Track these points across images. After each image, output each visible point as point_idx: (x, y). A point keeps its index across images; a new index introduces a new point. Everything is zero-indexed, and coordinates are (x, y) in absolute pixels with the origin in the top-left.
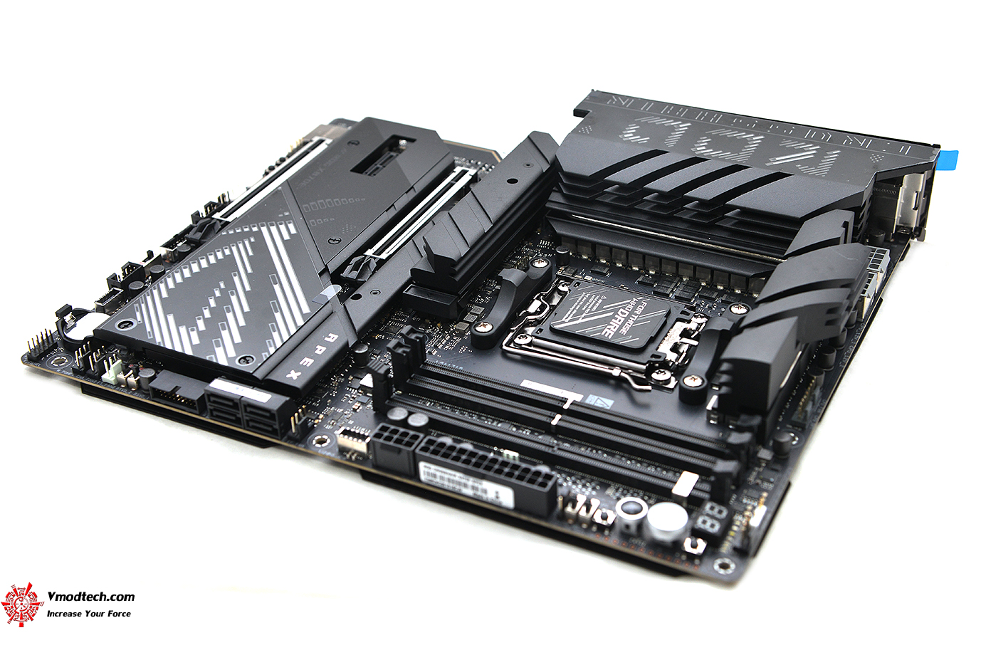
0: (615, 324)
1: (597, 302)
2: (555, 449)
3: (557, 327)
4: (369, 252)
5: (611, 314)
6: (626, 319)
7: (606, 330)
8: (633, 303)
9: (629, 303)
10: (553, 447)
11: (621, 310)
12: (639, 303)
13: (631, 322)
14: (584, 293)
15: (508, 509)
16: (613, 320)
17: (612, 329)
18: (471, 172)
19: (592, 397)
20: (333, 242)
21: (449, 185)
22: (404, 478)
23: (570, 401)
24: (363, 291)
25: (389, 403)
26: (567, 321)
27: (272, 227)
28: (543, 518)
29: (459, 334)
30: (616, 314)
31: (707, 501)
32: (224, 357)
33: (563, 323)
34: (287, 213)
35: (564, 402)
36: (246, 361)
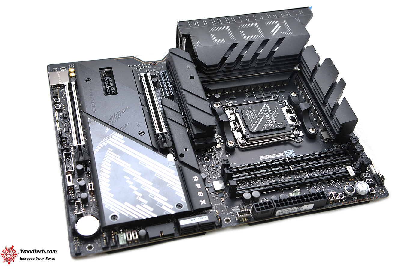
0: (269, 119)
1: (254, 114)
2: (304, 179)
3: (254, 130)
4: (158, 131)
5: (263, 117)
6: (270, 115)
7: (269, 124)
8: (265, 108)
9: (263, 110)
10: (303, 180)
11: (265, 113)
12: (267, 108)
13: (272, 117)
15: (311, 210)
16: (267, 119)
17: (271, 123)
18: (148, 74)
19: (286, 152)
20: (142, 134)
21: (148, 84)
22: (268, 218)
23: (287, 158)
24: (180, 151)
25: (238, 193)
26: (254, 127)
27: (111, 139)
28: (323, 207)
29: (219, 149)
30: (265, 116)
31: (361, 173)
32: (170, 210)
33: (254, 128)
34: (108, 129)
35: (286, 160)
36: (179, 206)
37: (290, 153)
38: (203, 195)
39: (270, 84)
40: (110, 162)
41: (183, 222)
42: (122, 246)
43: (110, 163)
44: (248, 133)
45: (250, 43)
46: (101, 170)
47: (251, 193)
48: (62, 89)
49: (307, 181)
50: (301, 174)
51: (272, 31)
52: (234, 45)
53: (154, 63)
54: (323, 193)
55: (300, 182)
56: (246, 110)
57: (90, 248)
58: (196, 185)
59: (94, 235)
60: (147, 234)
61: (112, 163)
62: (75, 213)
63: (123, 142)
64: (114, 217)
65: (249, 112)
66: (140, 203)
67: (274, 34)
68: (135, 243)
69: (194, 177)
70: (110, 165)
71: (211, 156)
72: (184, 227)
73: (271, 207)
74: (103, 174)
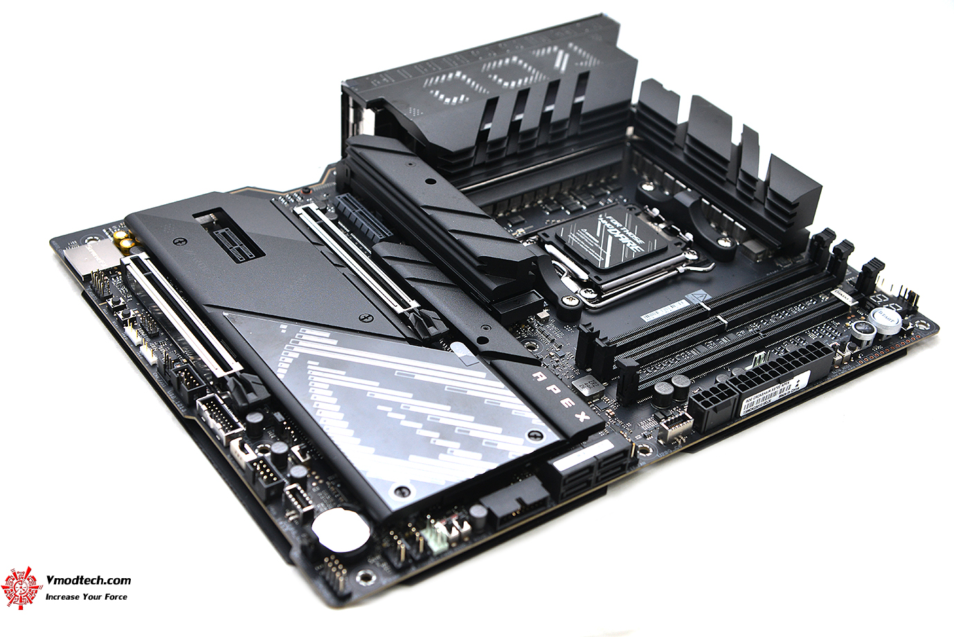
0: (624, 240)
1: (588, 236)
2: (761, 334)
3: (607, 266)
4: (399, 309)
5: (610, 238)
6: (622, 232)
7: (631, 248)
8: (604, 222)
9: (602, 224)
11: (609, 231)
12: (609, 221)
13: (630, 234)
14: (570, 236)
15: (805, 389)
16: (620, 239)
17: (632, 245)
18: (313, 207)
19: (689, 296)
20: (368, 320)
21: (323, 225)
22: (727, 426)
23: (703, 304)
24: (473, 335)
25: (641, 388)
26: (603, 259)
27: (301, 343)
28: (825, 378)
29: (546, 321)
30: (613, 235)
31: (867, 297)
32: (519, 447)
33: (603, 262)
34: (284, 326)
35: (702, 307)
36: (535, 437)
37: (700, 297)
38: (574, 404)
39: (586, 176)
40: (327, 386)
41: (564, 464)
42: (440, 555)
43: (329, 389)
44: (593, 274)
45: (523, 95)
46: (315, 406)
47: (669, 381)
48: (113, 279)
49: (768, 334)
50: (745, 328)
51: (557, 65)
52: (492, 104)
53: (307, 190)
54: (818, 344)
55: (757, 339)
56: (566, 233)
57: (366, 578)
58: (548, 388)
59: (365, 547)
60: (490, 511)
61: (331, 387)
62: (291, 518)
63: (335, 342)
64: (402, 491)
65: (576, 235)
66: (444, 450)
67: (563, 68)
68: (467, 543)
69: (534, 375)
70: (330, 393)
71: (536, 337)
72: (569, 472)
73: (731, 393)
74: (324, 414)
